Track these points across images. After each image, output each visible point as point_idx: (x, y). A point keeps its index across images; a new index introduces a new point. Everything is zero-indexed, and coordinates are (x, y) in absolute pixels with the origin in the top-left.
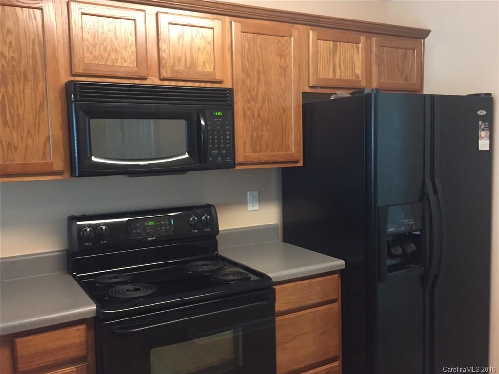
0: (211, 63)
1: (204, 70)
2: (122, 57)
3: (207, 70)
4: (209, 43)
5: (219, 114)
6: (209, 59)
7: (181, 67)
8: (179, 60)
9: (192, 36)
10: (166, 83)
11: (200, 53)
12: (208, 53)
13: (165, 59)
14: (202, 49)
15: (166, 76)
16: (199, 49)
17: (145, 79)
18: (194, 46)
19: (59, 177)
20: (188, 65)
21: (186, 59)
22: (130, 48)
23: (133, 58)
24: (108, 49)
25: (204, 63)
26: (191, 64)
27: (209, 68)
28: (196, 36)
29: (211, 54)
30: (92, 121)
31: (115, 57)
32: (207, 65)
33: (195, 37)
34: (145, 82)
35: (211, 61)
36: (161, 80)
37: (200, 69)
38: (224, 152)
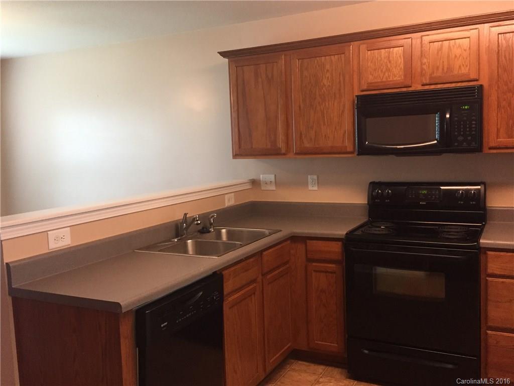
0: (467, 66)
1: (460, 72)
2: (393, 74)
3: (463, 72)
4: (465, 50)
5: (467, 107)
6: (465, 63)
7: (439, 74)
8: (438, 68)
9: (449, 47)
10: (427, 87)
11: (456, 59)
12: (464, 58)
13: (425, 70)
14: (458, 56)
15: (425, 82)
16: (456, 56)
17: (410, 87)
18: (451, 56)
19: (350, 155)
20: (445, 69)
21: (443, 67)
22: (399, 66)
23: (402, 73)
24: (384, 70)
25: (460, 67)
26: (447, 68)
27: (464, 70)
28: (454, 46)
29: (467, 58)
30: (368, 120)
31: (388, 74)
32: (463, 68)
33: (452, 47)
34: (410, 89)
35: (466, 64)
36: (422, 85)
37: (456, 72)
38: (469, 138)
